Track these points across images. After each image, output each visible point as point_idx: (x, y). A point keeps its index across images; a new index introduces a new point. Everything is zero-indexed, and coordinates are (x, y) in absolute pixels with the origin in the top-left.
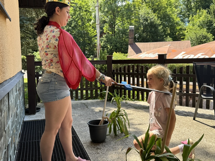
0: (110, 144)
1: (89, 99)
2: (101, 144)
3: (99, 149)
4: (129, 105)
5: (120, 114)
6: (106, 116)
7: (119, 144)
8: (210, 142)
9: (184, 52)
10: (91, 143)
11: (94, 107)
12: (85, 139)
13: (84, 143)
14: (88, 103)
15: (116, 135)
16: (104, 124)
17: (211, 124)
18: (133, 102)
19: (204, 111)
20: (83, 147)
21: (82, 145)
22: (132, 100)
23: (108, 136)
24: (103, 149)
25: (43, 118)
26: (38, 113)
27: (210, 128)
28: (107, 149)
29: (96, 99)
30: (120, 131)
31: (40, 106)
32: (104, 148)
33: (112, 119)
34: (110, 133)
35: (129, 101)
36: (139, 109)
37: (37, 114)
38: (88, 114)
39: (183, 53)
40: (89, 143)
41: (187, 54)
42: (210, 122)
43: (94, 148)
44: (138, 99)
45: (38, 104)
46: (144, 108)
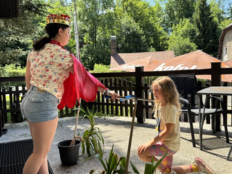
0: (82, 165)
1: (64, 117)
2: (73, 167)
3: (70, 172)
4: (107, 121)
5: (93, 132)
6: (78, 135)
7: (92, 166)
8: (186, 156)
9: (165, 64)
10: (62, 166)
11: (69, 125)
12: (55, 162)
13: (53, 167)
14: (62, 121)
15: (90, 155)
16: (75, 144)
17: (188, 138)
18: (112, 117)
19: (183, 124)
20: (52, 171)
21: (51, 169)
22: (111, 116)
23: (81, 157)
24: (74, 172)
25: (10, 141)
26: (5, 135)
27: (187, 142)
28: (79, 171)
29: (73, 116)
30: (94, 150)
31: (8, 127)
32: (76, 171)
33: (85, 138)
34: (83, 154)
35: (107, 117)
36: (118, 125)
37: (3, 136)
38: (62, 133)
39: (163, 64)
40: (59, 166)
41: (168, 65)
42: (187, 136)
43: (64, 171)
44: (117, 114)
45: (5, 125)
46: (123, 124)
